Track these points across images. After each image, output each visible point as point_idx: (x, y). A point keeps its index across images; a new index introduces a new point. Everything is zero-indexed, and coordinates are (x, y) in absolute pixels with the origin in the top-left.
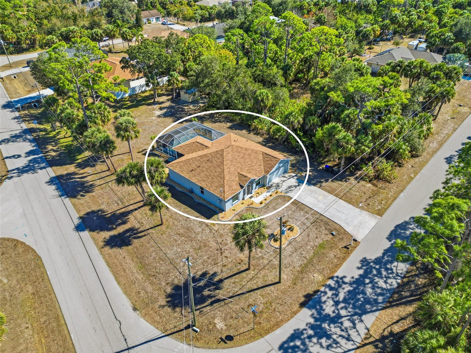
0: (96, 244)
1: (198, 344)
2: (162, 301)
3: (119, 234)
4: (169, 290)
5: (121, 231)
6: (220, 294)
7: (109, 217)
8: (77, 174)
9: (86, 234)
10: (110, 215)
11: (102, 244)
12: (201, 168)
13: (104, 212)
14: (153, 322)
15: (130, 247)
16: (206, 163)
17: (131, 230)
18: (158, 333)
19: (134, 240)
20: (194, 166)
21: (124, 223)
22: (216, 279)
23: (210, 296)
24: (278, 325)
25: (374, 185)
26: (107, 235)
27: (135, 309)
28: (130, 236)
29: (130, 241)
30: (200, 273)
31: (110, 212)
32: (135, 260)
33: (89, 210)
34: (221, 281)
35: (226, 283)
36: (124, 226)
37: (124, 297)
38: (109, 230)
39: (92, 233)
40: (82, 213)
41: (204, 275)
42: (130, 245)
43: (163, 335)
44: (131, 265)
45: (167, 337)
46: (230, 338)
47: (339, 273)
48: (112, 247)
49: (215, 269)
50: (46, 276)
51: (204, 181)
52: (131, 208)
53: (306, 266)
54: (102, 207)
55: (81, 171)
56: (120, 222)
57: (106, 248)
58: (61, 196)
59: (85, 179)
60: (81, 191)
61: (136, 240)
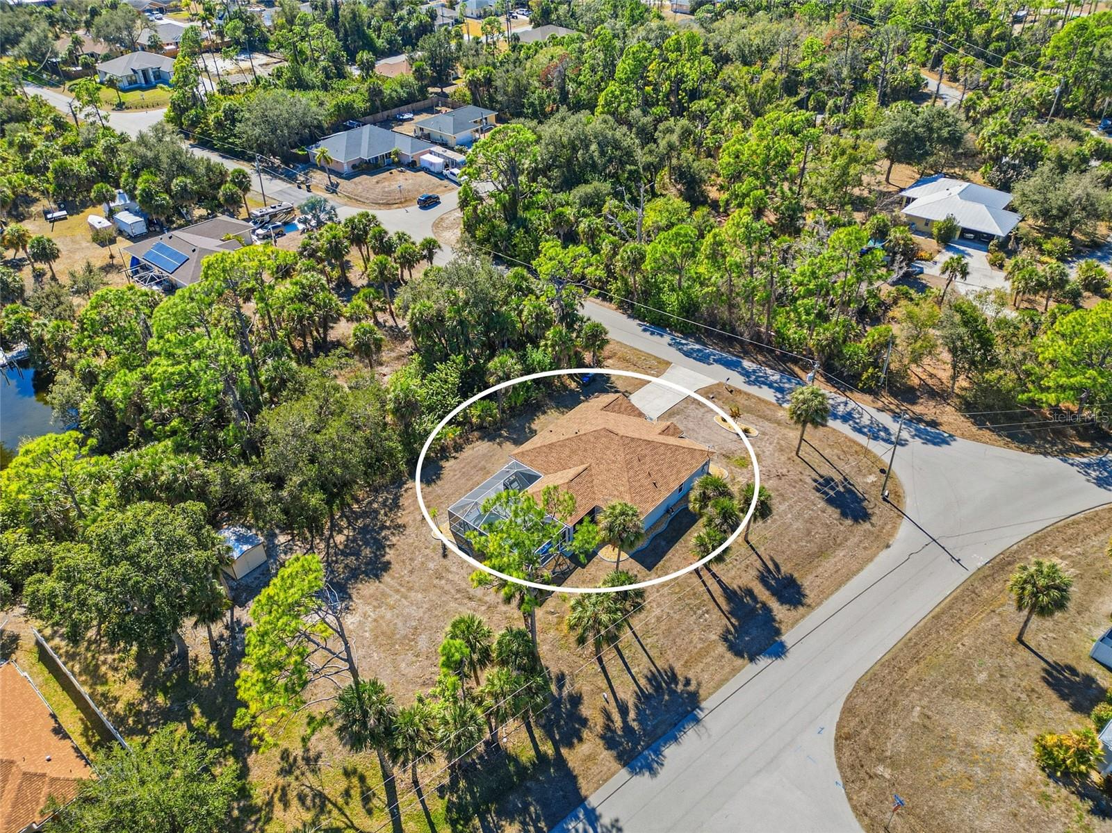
0: (803, 616)
1: (901, 491)
2: (867, 526)
3: (773, 594)
4: (849, 522)
5: (767, 593)
6: (837, 478)
7: (738, 619)
8: (610, 726)
9: (787, 638)
10: (733, 620)
11: (801, 609)
12: (653, 473)
13: (728, 631)
14: (895, 528)
15: (796, 575)
16: (644, 464)
17: (763, 579)
18: (905, 521)
19: (782, 572)
20: (647, 482)
21: (750, 592)
22: (821, 480)
23: (844, 487)
24: (855, 442)
26: (779, 610)
27: (888, 546)
28: (774, 578)
29: (785, 578)
30: (818, 494)
31: (725, 621)
32: (815, 563)
33: (729, 655)
34: (821, 477)
35: (822, 473)
36: (756, 591)
37: (877, 560)
38: (767, 609)
39: (783, 631)
40: (739, 662)
41: (818, 490)
42: (792, 576)
43: (906, 517)
44: (827, 566)
45: (905, 513)
46: (883, 471)
47: (772, 399)
48: (804, 596)
49: (809, 480)
50: (886, 658)
51: (678, 472)
52: (714, 587)
54: (714, 637)
55: (597, 721)
56: (747, 600)
57: (807, 601)
58: (697, 721)
59: (630, 699)
60: (673, 693)
61: (783, 569)
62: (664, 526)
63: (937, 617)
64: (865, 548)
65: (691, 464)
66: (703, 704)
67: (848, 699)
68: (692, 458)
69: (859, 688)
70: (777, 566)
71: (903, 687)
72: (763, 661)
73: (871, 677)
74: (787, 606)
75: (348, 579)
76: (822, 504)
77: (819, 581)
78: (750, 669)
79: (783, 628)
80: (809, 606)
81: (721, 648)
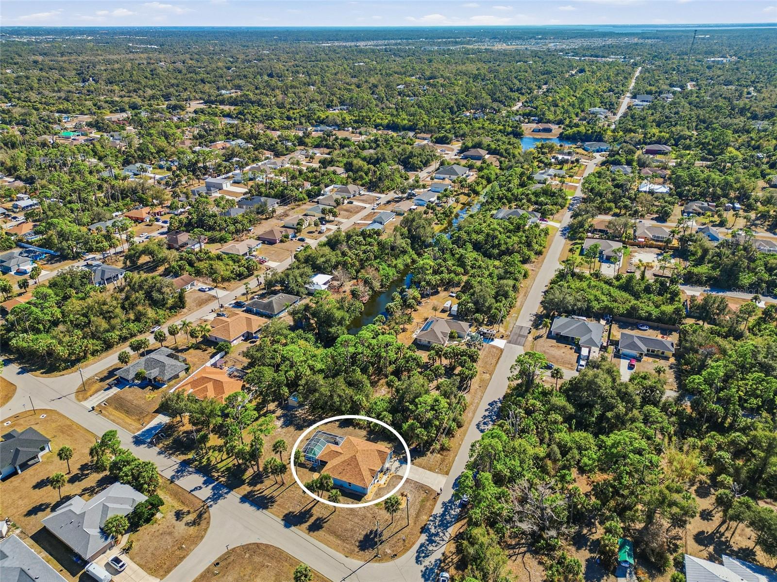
0: (304, 532)
1: (383, 562)
2: (357, 549)
3: (313, 523)
4: (357, 544)
5: (313, 521)
6: (383, 538)
7: (299, 514)
8: (255, 491)
9: (293, 528)
11: (307, 531)
12: (345, 470)
13: (293, 512)
14: (358, 559)
15: (324, 529)
16: (347, 466)
17: (318, 519)
18: (362, 563)
20: (340, 470)
21: (311, 516)
22: (378, 532)
23: (378, 541)
25: (441, 455)
26: (306, 525)
27: (347, 556)
28: (320, 522)
29: (322, 525)
30: (369, 531)
31: (297, 511)
32: (331, 534)
33: (284, 514)
34: (381, 532)
35: (384, 532)
36: (312, 518)
37: (338, 553)
38: (306, 522)
39: (296, 527)
40: (281, 517)
41: (371, 532)
42: (323, 527)
43: (365, 563)
44: (332, 538)
45: (368, 563)
46: (396, 555)
47: (434, 513)
48: (314, 531)
49: (376, 528)
50: (290, 556)
52: (310, 506)
53: (418, 513)
54: (291, 510)
55: (256, 488)
56: (308, 516)
57: (311, 533)
58: (258, 509)
59: (263, 494)
60: (268, 503)
61: (325, 524)
64: (344, 549)
65: (357, 482)
66: (264, 510)
69: (276, 549)
70: (326, 522)
72: (283, 523)
73: (282, 552)
74: (308, 527)
75: (294, 424)
76: (364, 533)
78: (279, 520)
79: (298, 526)
80: (309, 533)
81: (286, 512)
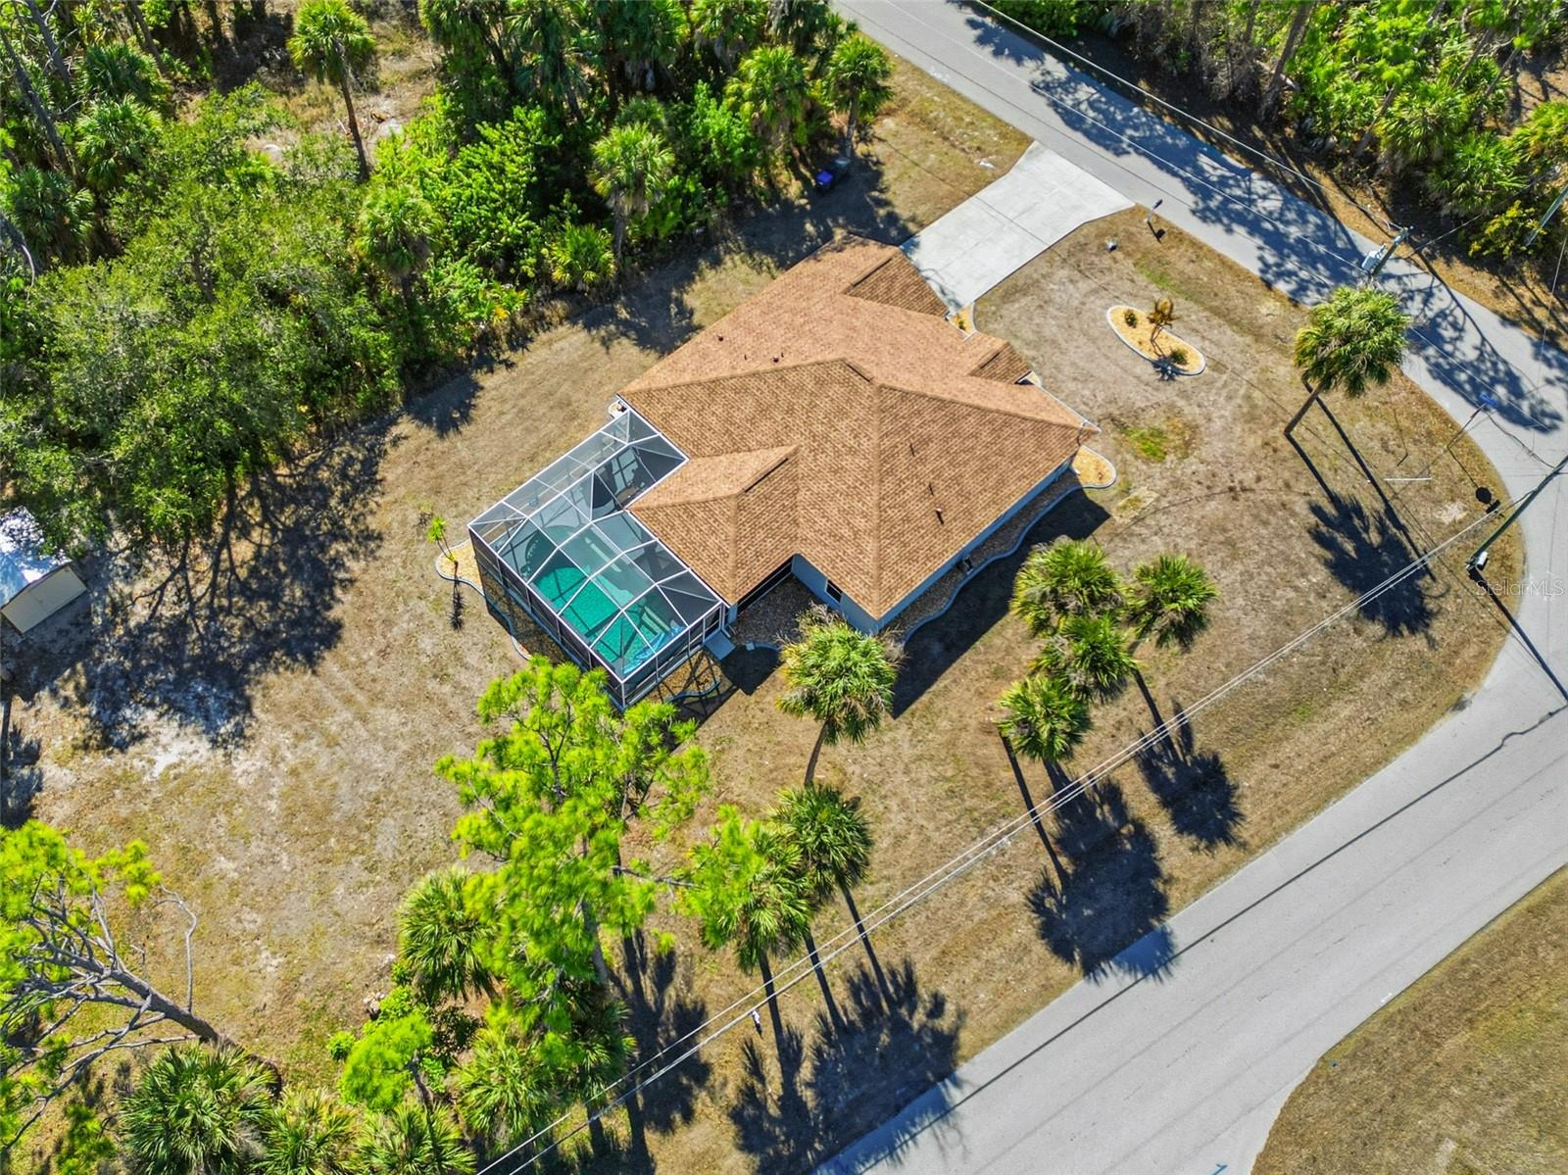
0: (1227, 870)
1: (1518, 555)
2: (1416, 641)
3: (1165, 803)
5: (1153, 798)
6: (1369, 503)
7: (1075, 858)
9: (1181, 924)
10: (1063, 860)
11: (1224, 852)
12: (940, 484)
13: (1047, 886)
14: (1484, 657)
15: (1226, 757)
16: (923, 461)
17: (1147, 763)
18: (1513, 643)
19: (1197, 746)
20: (920, 509)
21: (1111, 793)
22: (1330, 509)
23: (1382, 530)
26: (1174, 849)
27: (1459, 705)
28: (1175, 763)
29: (1199, 762)
30: (1317, 549)
31: (1045, 860)
32: (1277, 730)
33: (1040, 949)
34: (1334, 499)
35: (1337, 488)
36: (1127, 790)
37: (1427, 740)
38: (1145, 841)
39: (1173, 902)
40: (1059, 969)
41: (1318, 537)
42: (1216, 758)
43: (1514, 630)
44: (1305, 741)
45: (1519, 622)
46: (1483, 495)
48: (1235, 816)
50: (1400, 1004)
51: (1002, 482)
54: (1016, 897)
55: (729, 1074)
56: (1104, 813)
57: (1243, 831)
58: (943, 1110)
59: (810, 1037)
60: (900, 1027)
61: (1199, 740)
62: (944, 604)
63: (1537, 911)
64: (1404, 704)
65: (1034, 463)
66: (963, 1070)
67: (1292, 1099)
68: (1040, 446)
69: (1325, 1075)
70: (1186, 731)
71: (1425, 1082)
72: (1114, 978)
73: (1358, 1049)
74: (1191, 840)
75: (250, 658)
76: (1320, 575)
77: (1278, 777)
78: (1082, 993)
79: (1174, 895)
80: (1244, 845)
81: (1025, 928)
